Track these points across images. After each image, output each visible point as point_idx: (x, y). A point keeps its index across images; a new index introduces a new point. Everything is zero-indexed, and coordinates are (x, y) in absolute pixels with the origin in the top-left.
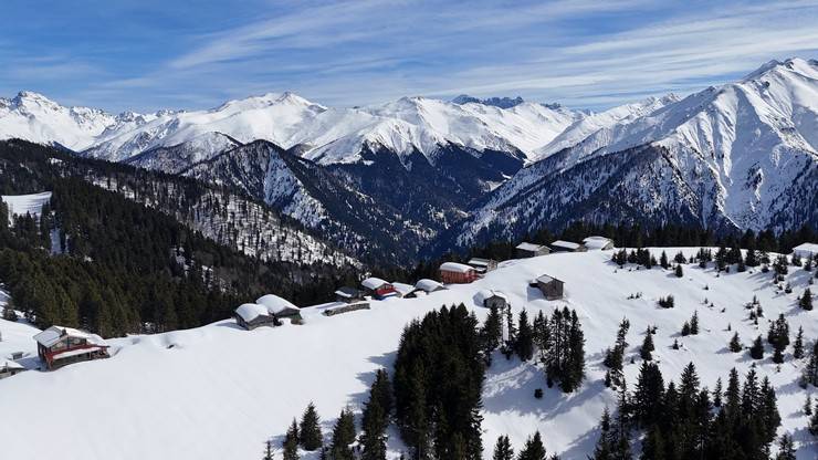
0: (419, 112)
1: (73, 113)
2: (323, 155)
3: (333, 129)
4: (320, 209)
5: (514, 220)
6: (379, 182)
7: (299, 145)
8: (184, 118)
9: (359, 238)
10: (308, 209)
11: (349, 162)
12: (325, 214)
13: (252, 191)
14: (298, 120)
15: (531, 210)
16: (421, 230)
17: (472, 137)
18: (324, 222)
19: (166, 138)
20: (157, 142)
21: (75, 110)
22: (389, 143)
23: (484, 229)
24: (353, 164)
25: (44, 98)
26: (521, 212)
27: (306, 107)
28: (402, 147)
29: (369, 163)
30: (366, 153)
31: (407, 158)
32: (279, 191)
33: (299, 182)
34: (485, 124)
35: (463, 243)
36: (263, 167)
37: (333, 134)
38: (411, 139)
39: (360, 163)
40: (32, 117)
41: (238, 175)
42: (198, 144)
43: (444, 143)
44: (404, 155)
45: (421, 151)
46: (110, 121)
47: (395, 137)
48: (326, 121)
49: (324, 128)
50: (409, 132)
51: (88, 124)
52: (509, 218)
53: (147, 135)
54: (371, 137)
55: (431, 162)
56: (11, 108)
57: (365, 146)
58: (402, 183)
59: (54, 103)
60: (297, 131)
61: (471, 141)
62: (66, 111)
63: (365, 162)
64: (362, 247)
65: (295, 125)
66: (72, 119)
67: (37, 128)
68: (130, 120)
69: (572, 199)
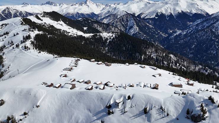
0: (178, 2)
1: (97, 5)
2: (147, 16)
3: (151, 9)
4: (138, 29)
5: (185, 33)
6: (158, 23)
7: (141, 13)
8: (118, 6)
9: (145, 36)
10: (135, 29)
11: (152, 17)
12: (138, 30)
13: (125, 25)
14: (144, 6)
15: (190, 31)
16: (164, 35)
17: (193, 9)
18: (138, 32)
19: (113, 12)
20: (111, 13)
21: (97, 4)
22: (164, 12)
23: (177, 35)
24: (153, 18)
25: (91, 1)
26: (187, 31)
27: (146, 3)
28: (167, 13)
29: (157, 18)
30: (157, 15)
31: (168, 16)
32: (131, 25)
33: (135, 23)
34: (198, 5)
35: (171, 38)
36: (129, 20)
37: (151, 10)
38: (171, 11)
39: (154, 18)
40: (89, 6)
41: (123, 22)
42: (119, 13)
43: (180, 12)
44: (167, 15)
45: (173, 14)
46: (104, 6)
47: (166, 11)
48: (150, 6)
49: (149, 8)
50: (171, 9)
51: (99, 7)
52: (184, 33)
53: (109, 11)
54: (159, 11)
55: (175, 17)
56: (85, 4)
57: (157, 13)
58: (163, 23)
59: (93, 2)
60: (142, 9)
61: (192, 10)
62: (95, 4)
63: (156, 18)
64: (145, 38)
65: (142, 8)
66: (96, 6)
67: (89, 8)
68: (108, 6)
69: (201, 28)
